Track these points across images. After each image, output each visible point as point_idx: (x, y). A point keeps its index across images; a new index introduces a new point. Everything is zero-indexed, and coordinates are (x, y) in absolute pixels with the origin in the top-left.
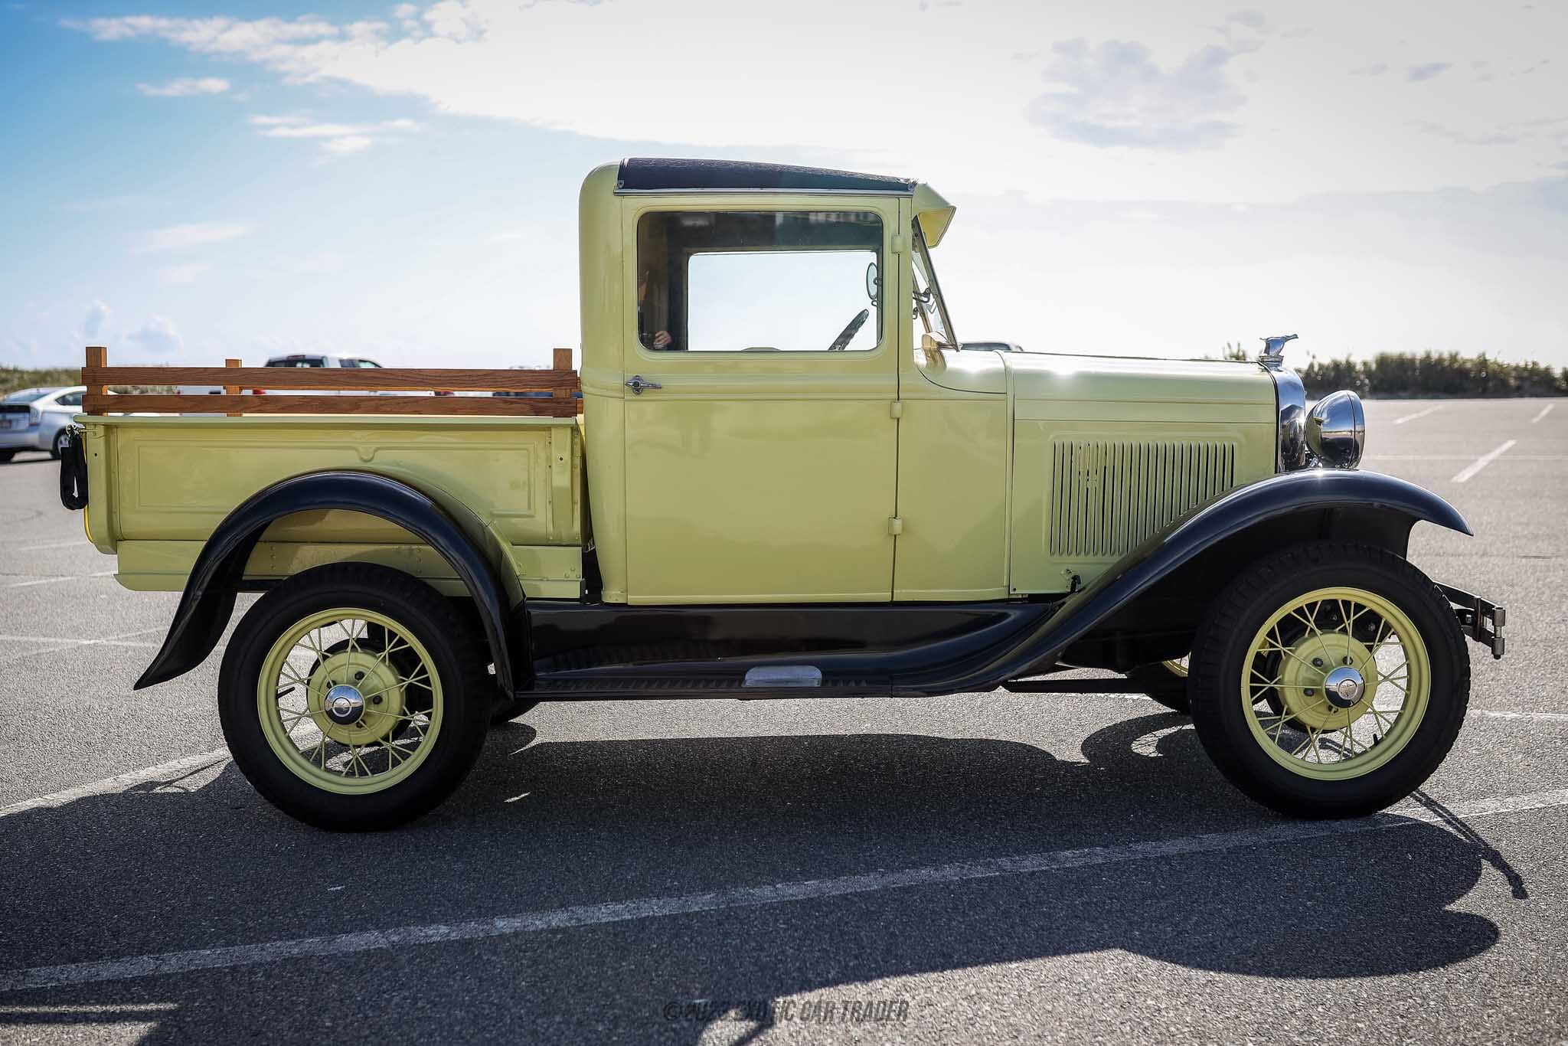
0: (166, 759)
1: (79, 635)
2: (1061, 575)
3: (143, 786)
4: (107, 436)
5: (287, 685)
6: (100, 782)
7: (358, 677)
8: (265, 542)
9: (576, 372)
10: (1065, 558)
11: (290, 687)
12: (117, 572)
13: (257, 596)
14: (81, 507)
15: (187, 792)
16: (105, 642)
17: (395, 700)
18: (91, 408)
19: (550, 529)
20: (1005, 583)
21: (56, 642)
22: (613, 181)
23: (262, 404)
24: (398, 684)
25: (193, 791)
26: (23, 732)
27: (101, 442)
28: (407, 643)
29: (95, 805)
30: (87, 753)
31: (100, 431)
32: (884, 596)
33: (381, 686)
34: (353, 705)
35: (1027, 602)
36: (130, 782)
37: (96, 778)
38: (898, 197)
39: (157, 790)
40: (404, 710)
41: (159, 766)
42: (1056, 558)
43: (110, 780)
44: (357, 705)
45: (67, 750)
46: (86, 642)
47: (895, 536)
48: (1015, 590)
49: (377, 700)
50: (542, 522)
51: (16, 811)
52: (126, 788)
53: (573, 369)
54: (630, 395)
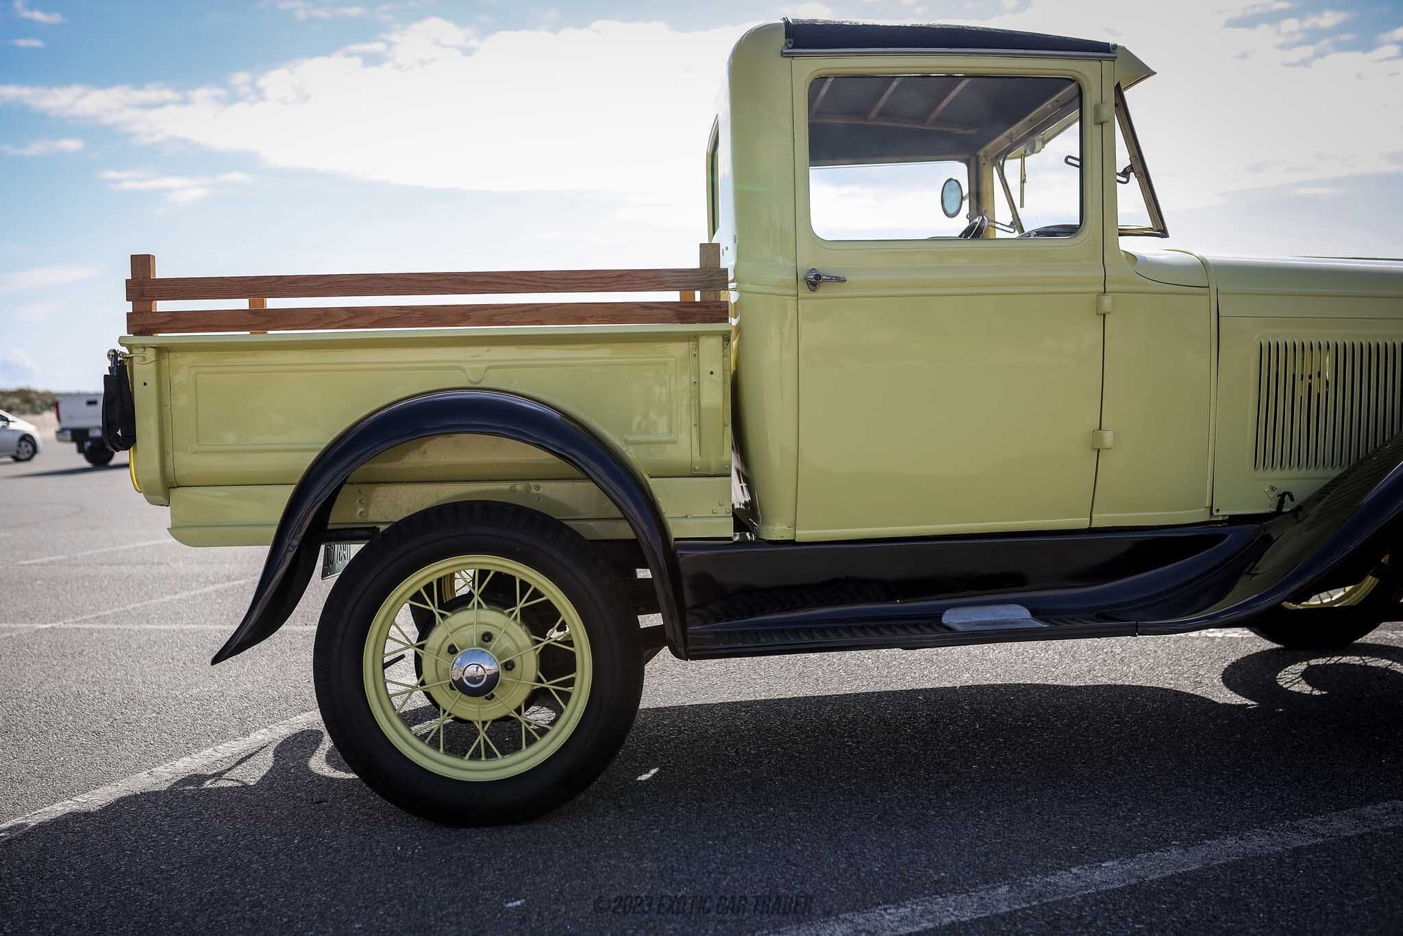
0: (198, 747)
1: (30, 619)
2: (1265, 492)
3: (188, 780)
4: (158, 361)
5: (395, 652)
6: (133, 778)
7: (486, 639)
8: (352, 484)
9: (726, 270)
10: (1269, 473)
11: (401, 653)
12: (170, 527)
13: (355, 549)
14: (127, 448)
15: (245, 786)
16: (63, 625)
17: (529, 664)
18: (139, 328)
19: (697, 457)
20: (1208, 504)
21: (10, 628)
22: (781, 39)
23: (350, 318)
24: (534, 646)
25: (252, 784)
26: (14, 723)
27: (152, 367)
28: (543, 596)
29: (141, 807)
30: (100, 744)
31: (151, 354)
32: (1082, 522)
33: (512, 647)
34: (488, 673)
35: (1226, 524)
36: (170, 777)
37: (126, 774)
38: (1100, 60)
39: (208, 784)
40: (539, 677)
41: (194, 755)
42: (1260, 473)
43: (144, 774)
44: (493, 672)
45: (74, 741)
46: (44, 626)
47: (1099, 450)
48: (1218, 510)
49: (509, 666)
50: (684, 449)
51: (47, 818)
52: (168, 784)
53: (722, 266)
54: (804, 292)
